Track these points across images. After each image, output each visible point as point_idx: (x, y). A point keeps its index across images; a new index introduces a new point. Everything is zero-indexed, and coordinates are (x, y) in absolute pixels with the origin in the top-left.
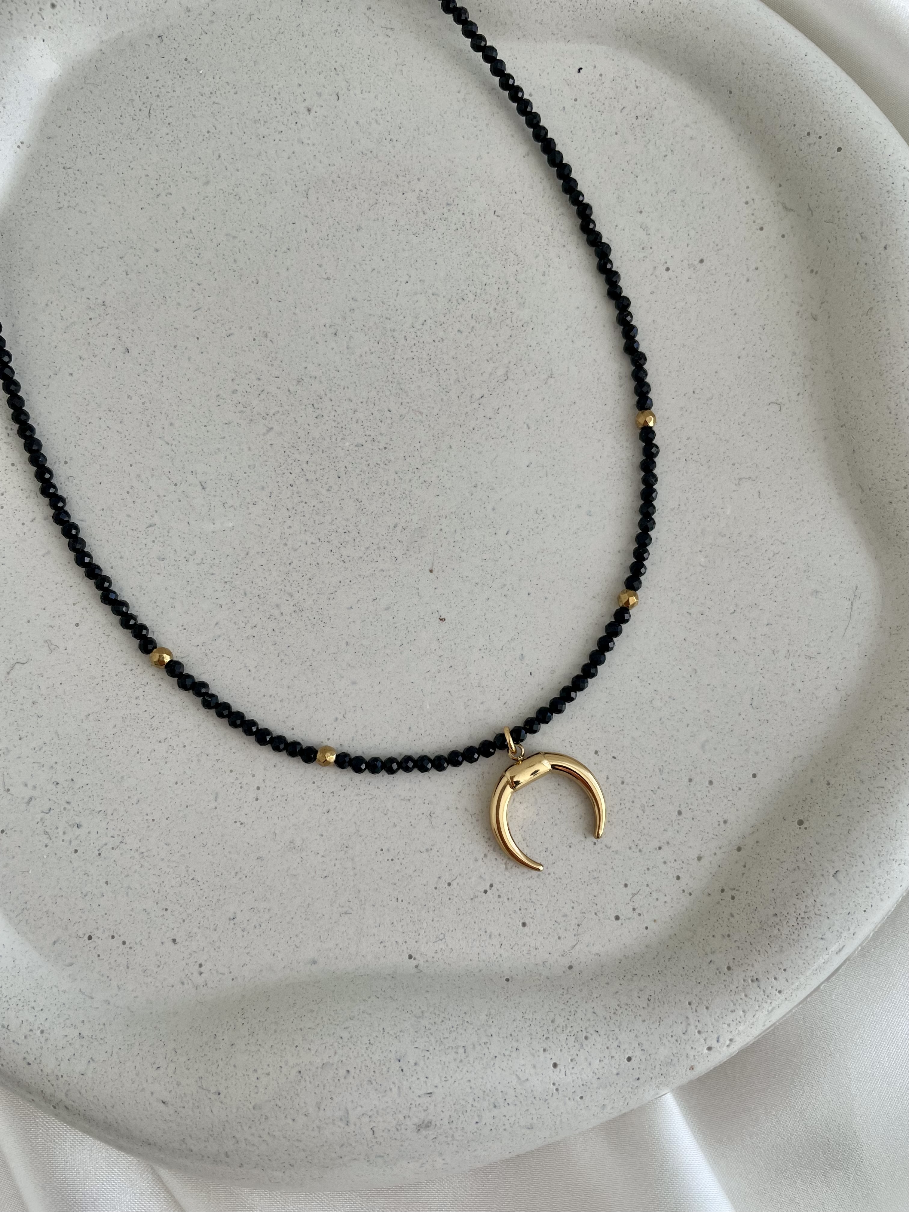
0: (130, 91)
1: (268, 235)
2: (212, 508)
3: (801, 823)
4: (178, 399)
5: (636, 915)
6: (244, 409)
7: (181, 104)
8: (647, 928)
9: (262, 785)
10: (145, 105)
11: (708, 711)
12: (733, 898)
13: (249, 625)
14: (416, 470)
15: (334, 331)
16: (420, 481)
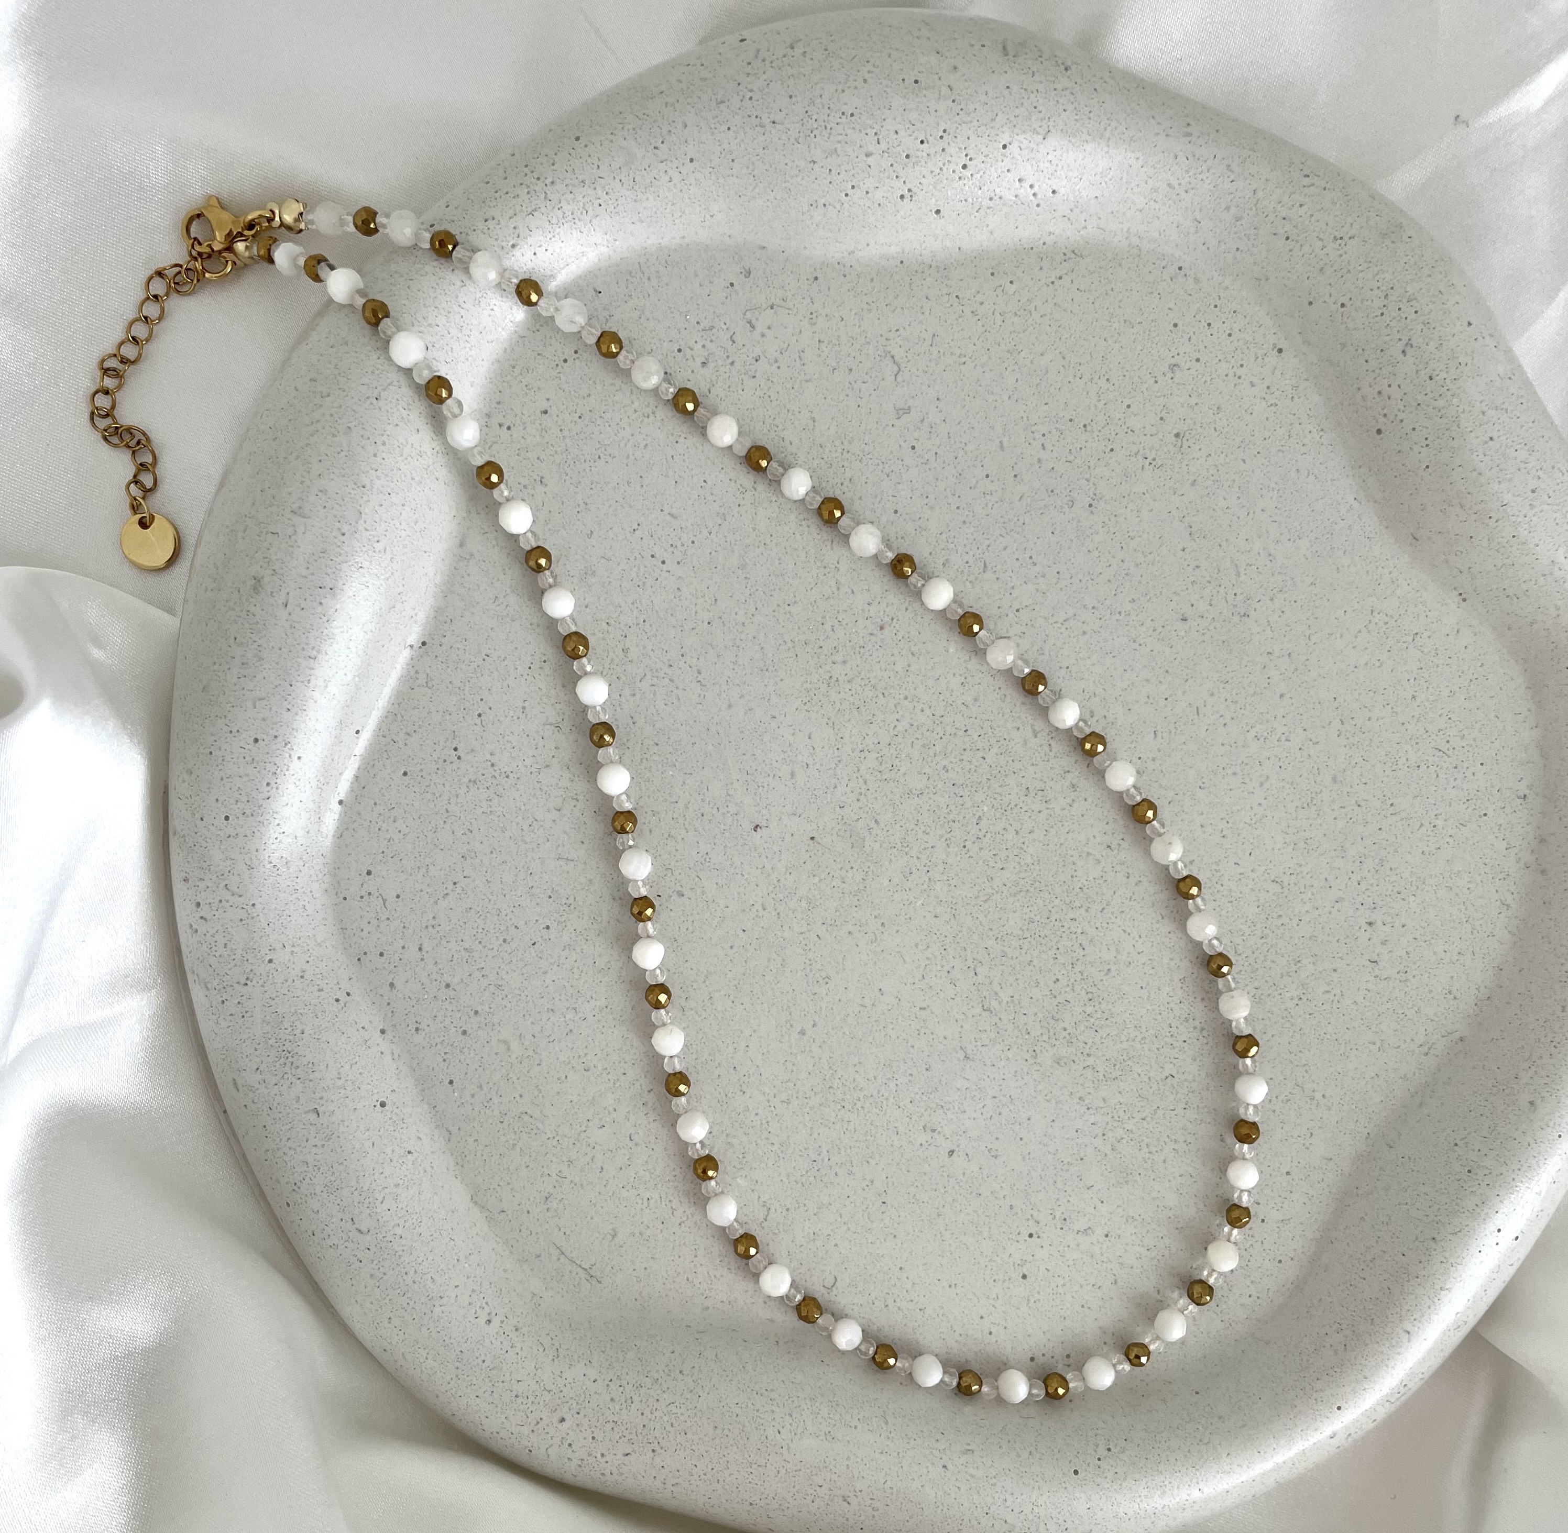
0: (1475, 739)
1: (1249, 821)
5: (363, 893)
7: (1436, 788)
8: (345, 898)
10: (1451, 749)
11: (539, 1065)
13: (837, 624)
14: (927, 869)
16: (914, 868)
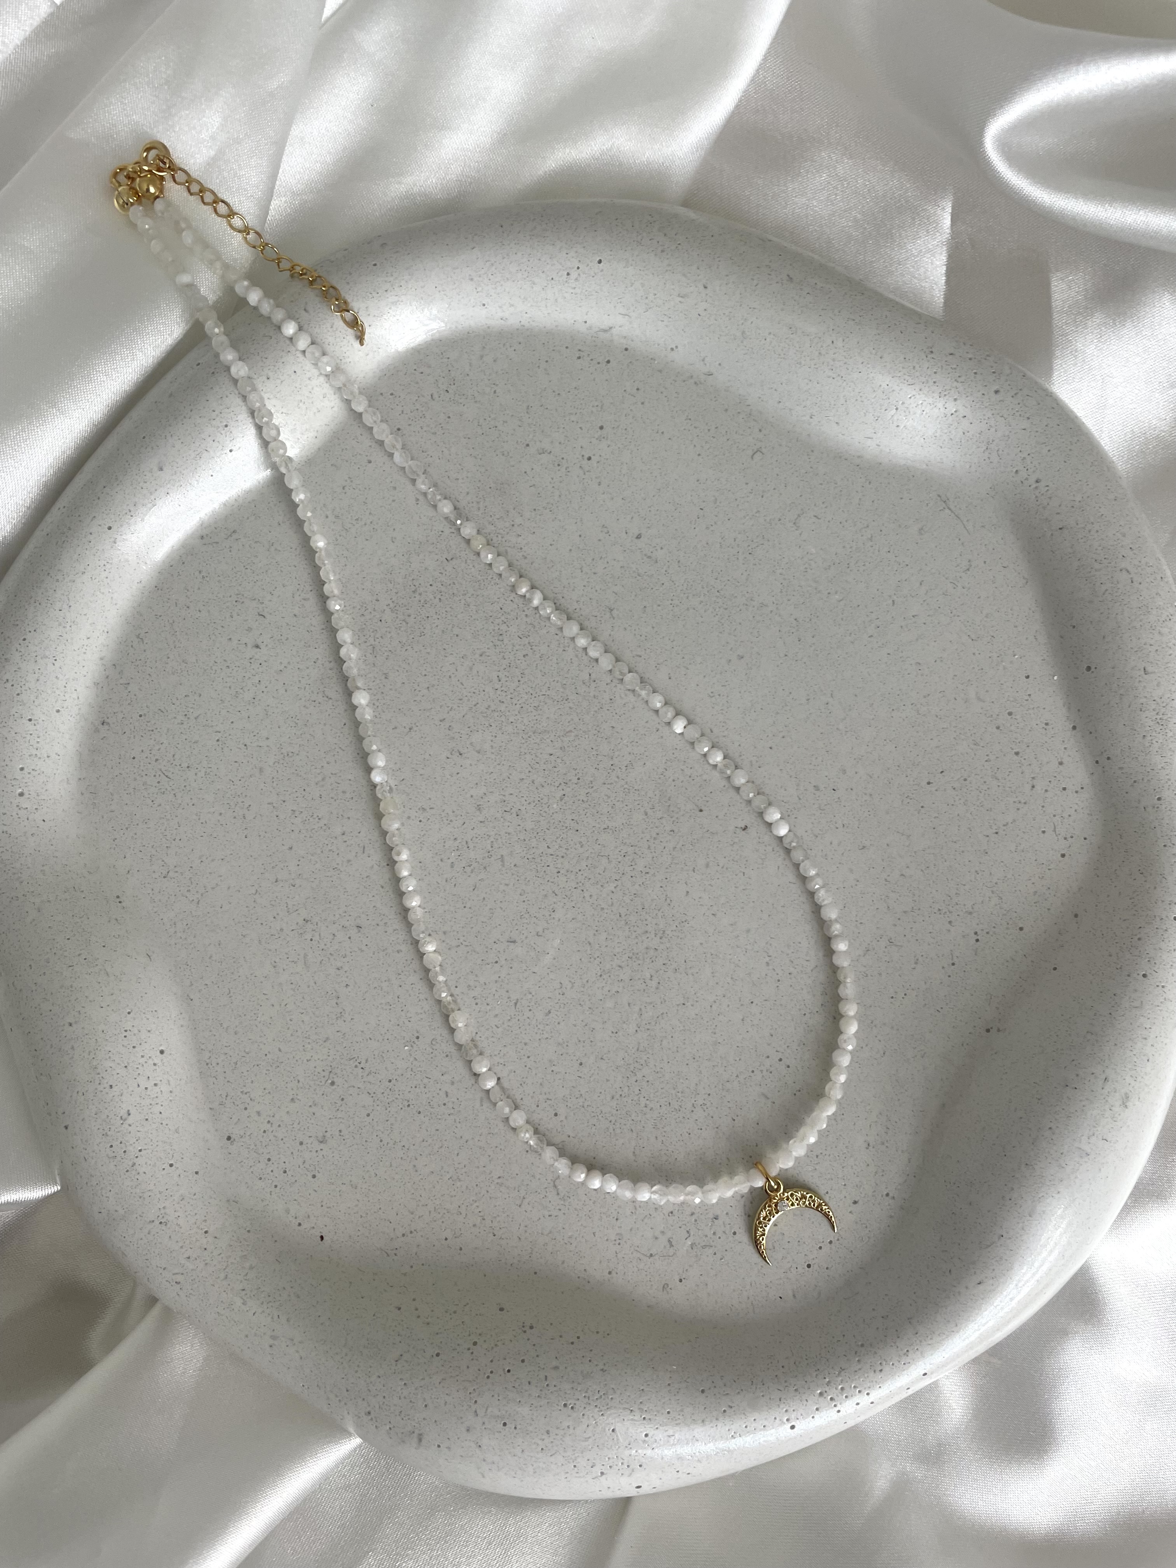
0: (135, 779)
2: (534, 945)
3: (1089, 668)
5: (1070, 839)
6: (472, 867)
7: (177, 746)
8: (1085, 839)
9: (780, 1056)
10: (157, 776)
12: (1109, 758)
13: (648, 981)
14: (612, 767)
15: (458, 754)
16: (624, 770)
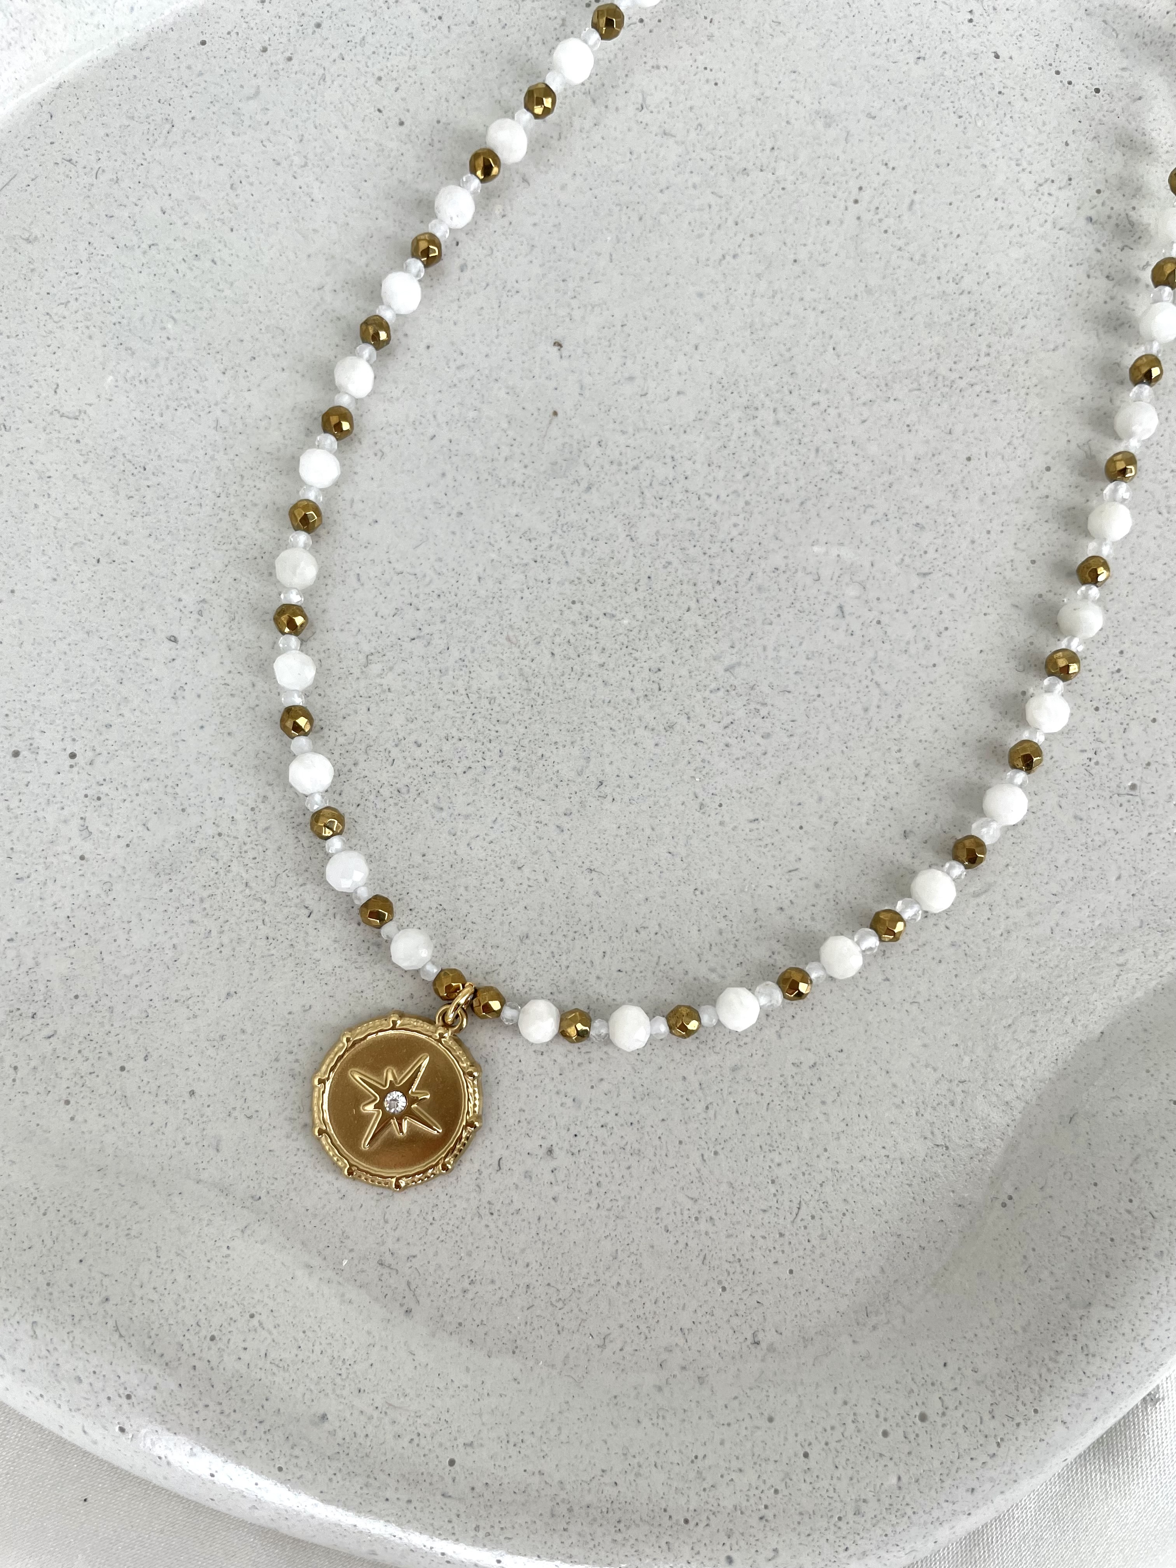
4: (849, 744)
